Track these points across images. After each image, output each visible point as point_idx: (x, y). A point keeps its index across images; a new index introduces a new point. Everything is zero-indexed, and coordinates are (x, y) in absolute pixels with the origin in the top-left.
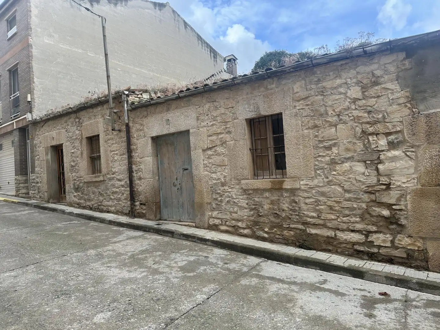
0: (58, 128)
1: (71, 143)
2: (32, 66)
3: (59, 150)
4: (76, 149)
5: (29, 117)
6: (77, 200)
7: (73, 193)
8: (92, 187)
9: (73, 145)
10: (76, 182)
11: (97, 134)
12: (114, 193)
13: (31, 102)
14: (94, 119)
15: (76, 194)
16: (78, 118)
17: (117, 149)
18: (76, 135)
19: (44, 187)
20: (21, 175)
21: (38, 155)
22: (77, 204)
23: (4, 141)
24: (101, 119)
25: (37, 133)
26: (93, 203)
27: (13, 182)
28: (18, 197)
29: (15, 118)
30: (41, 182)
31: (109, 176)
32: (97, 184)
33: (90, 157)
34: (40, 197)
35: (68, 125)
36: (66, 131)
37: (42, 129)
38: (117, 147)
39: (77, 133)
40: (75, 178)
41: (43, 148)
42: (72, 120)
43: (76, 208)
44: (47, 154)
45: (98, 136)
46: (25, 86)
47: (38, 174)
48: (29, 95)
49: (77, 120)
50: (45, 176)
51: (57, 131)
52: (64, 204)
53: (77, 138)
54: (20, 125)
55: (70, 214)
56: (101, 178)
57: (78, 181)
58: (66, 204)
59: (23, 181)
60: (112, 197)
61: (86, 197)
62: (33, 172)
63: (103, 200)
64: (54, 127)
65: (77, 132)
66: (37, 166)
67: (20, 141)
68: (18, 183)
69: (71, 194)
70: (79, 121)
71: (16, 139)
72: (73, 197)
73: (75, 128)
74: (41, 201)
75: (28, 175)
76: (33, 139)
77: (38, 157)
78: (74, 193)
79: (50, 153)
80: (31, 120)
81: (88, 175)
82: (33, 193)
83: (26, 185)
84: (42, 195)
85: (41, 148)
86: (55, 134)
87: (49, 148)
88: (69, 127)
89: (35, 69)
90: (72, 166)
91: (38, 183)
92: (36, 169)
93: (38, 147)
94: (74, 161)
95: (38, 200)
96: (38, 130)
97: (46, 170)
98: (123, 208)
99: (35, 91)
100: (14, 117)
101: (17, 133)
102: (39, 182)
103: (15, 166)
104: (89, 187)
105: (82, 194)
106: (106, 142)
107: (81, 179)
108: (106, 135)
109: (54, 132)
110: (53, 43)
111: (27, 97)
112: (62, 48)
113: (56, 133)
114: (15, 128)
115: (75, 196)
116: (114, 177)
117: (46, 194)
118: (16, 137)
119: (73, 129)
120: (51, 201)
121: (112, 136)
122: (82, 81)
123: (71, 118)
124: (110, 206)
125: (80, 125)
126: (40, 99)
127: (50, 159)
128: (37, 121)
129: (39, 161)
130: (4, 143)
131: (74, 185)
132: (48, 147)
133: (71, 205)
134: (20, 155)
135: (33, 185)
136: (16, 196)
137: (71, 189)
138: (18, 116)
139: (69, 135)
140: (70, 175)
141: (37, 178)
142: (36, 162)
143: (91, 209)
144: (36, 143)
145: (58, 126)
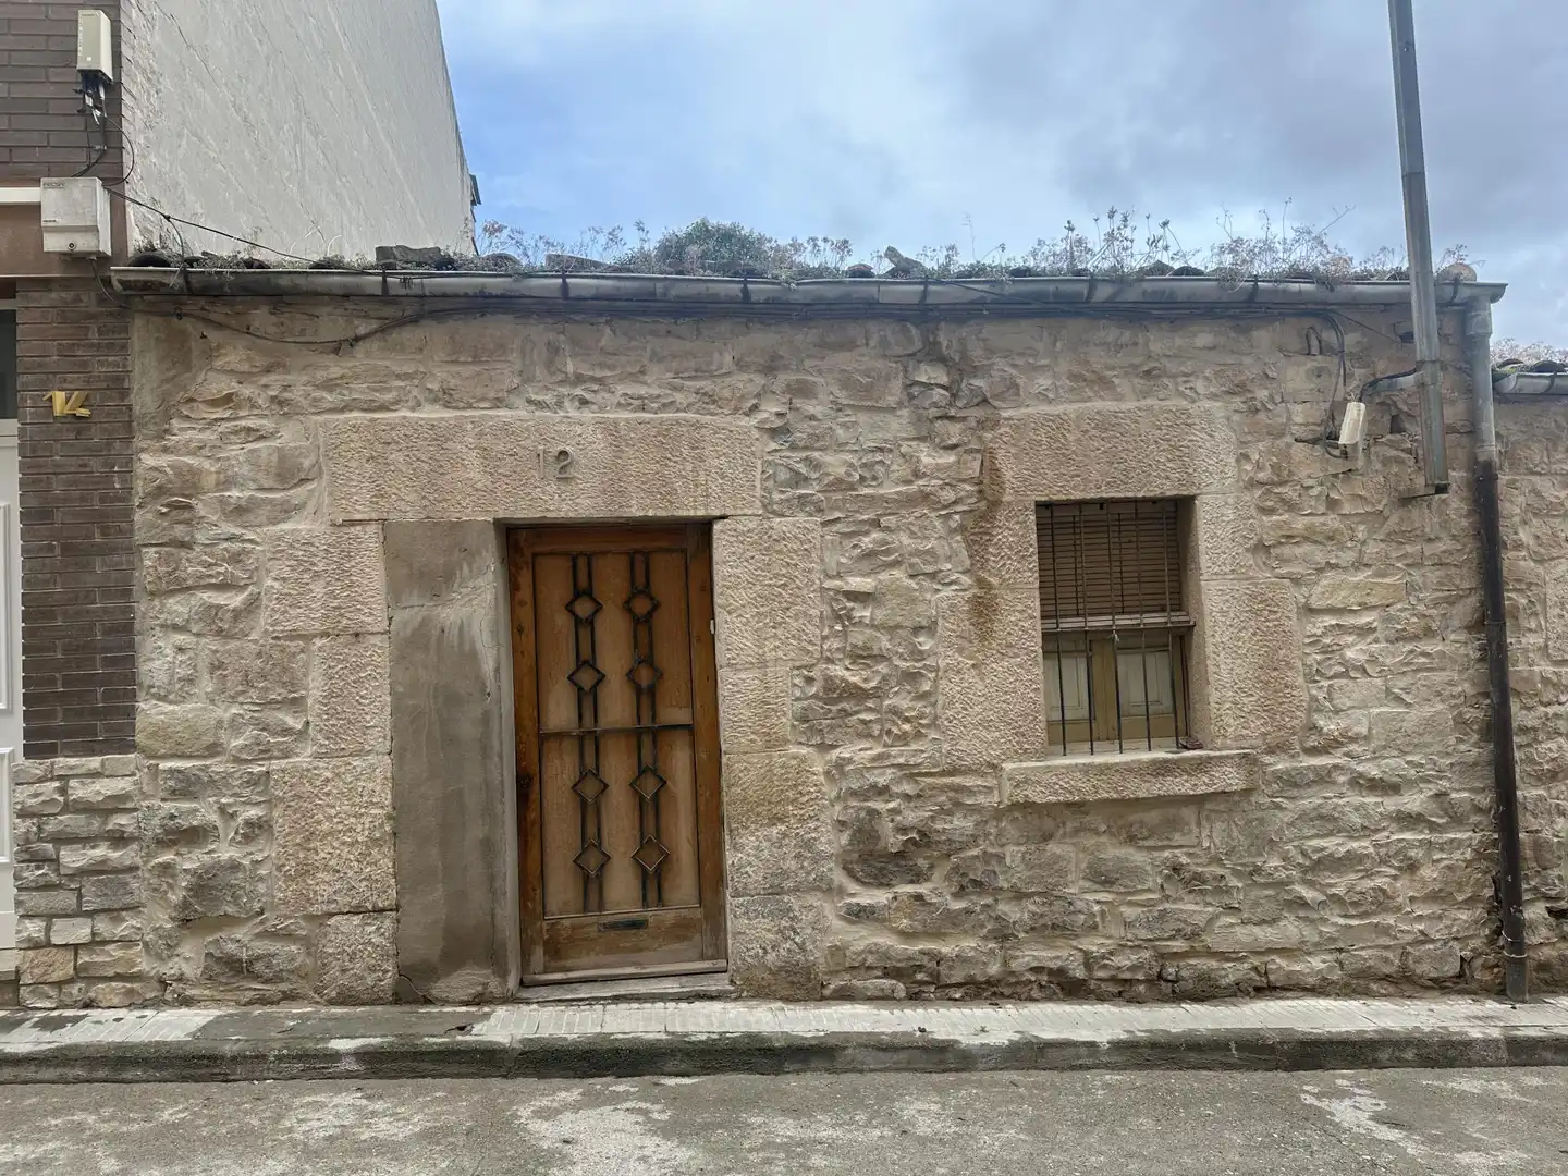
0: (629, 391)
1: (841, 528)
3: (535, 557)
4: (899, 573)
5: (98, 218)
6: (886, 941)
7: (831, 891)
8: (1090, 841)
9: (865, 542)
10: (882, 806)
11: (1165, 488)
14: (1145, 394)
15: (874, 898)
16: (944, 361)
17: (1373, 600)
18: (918, 474)
22: (889, 973)
26: (1094, 944)
31: (1281, 764)
38: (1369, 588)
39: (925, 459)
40: (881, 777)
44: (425, 581)
45: (1185, 504)
48: (102, 24)
49: (934, 374)
50: (350, 775)
52: (584, 992)
56: (1231, 778)
57: (911, 798)
60: (1309, 894)
61: (1017, 913)
65: (929, 457)
69: (813, 899)
70: (955, 382)
72: (837, 924)
73: (898, 425)
78: (854, 888)
79: (485, 581)
86: (593, 434)
88: (812, 408)
90: (843, 693)
94: (865, 657)
96: (236, 362)
97: (379, 719)
98: (1414, 951)
104: (1050, 838)
105: (961, 893)
106: (1260, 548)
107: (959, 789)
109: (581, 414)
113: (609, 428)
115: (859, 914)
116: (1336, 767)
119: (876, 427)
123: (849, 345)
124: (1282, 951)
125: (970, 415)
127: (484, 628)
131: (863, 827)
133: (798, 985)
137: (818, 859)
139: (814, 464)
140: (803, 760)
145: (637, 380)
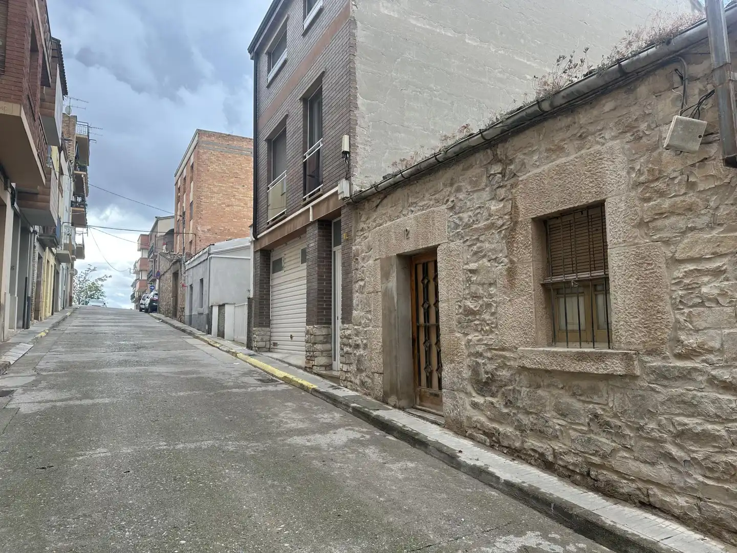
0: (421, 204)
1: (468, 243)
2: (355, 68)
3: (416, 265)
4: (485, 260)
5: (343, 189)
6: (483, 419)
7: (469, 394)
8: (555, 392)
9: (475, 248)
10: (480, 361)
11: (589, 199)
12: (683, 435)
13: (349, 153)
14: (580, 149)
15: (480, 400)
16: (500, 161)
17: (723, 250)
18: (490, 215)
19: (375, 361)
20: (318, 324)
21: (362, 280)
22: (485, 433)
23: (285, 253)
24: (616, 144)
25: (362, 225)
26: (557, 446)
27: (301, 337)
28: (311, 372)
29: (312, 197)
30: (366, 345)
31: (656, 363)
32: (584, 384)
33: (543, 285)
34: (363, 383)
35: (459, 190)
36: (452, 208)
37: (375, 215)
38: (719, 242)
39: (493, 208)
40: (480, 349)
41: (376, 260)
42: (476, 171)
43: (481, 443)
44: (386, 276)
45: (600, 206)
46: (337, 122)
47: (360, 324)
48: (346, 138)
49: (497, 168)
50: (377, 333)
51: (420, 213)
53: (492, 226)
54: (323, 213)
55: (480, 474)
56: (617, 367)
57: (490, 359)
58: (442, 421)
59: (321, 338)
60: (677, 453)
61: (526, 420)
62: (347, 318)
63: (614, 451)
64: (412, 203)
65: (494, 206)
66: (358, 305)
67: (320, 248)
68: (311, 341)
69: (462, 395)
70: (504, 169)
71: (312, 245)
72: (469, 407)
73: (486, 195)
74: (365, 394)
75: (331, 324)
76: (350, 240)
77: (362, 283)
78: (474, 394)
79: (394, 274)
80: (348, 196)
81: (535, 343)
82: (345, 369)
83: (327, 346)
84: (367, 379)
85: (371, 262)
86: (413, 222)
87: (395, 262)
88: (461, 196)
89: (359, 75)
90: (469, 312)
91: (357, 346)
92: (355, 313)
93: (363, 259)
94: (475, 297)
95: (357, 391)
96: (363, 219)
97: (380, 317)
99: (358, 129)
100: (310, 196)
101: (314, 232)
102: (362, 346)
103: (307, 303)
104: (539, 387)
105: (506, 406)
106: (642, 224)
107: (505, 357)
108: (648, 200)
109: (411, 216)
110: (396, 16)
111: (340, 145)
112: (415, 26)
113: (416, 218)
114: (311, 220)
115: (475, 405)
117: (378, 379)
118: (312, 241)
119: (479, 198)
120: (393, 399)
121: (691, 198)
122: (452, 103)
123: (471, 166)
124: (658, 485)
125: (508, 183)
126: (367, 148)
127: (394, 289)
128: (363, 194)
129: (362, 293)
130: (286, 256)
131: (475, 369)
132: (389, 258)
133: (459, 428)
134: (318, 280)
135: (345, 350)
136: (305, 369)
137: (463, 379)
138: (320, 193)
139: (461, 219)
140: (459, 339)
141: (357, 335)
142: (356, 295)
143: (548, 466)
144: (357, 250)
145: (422, 199)
